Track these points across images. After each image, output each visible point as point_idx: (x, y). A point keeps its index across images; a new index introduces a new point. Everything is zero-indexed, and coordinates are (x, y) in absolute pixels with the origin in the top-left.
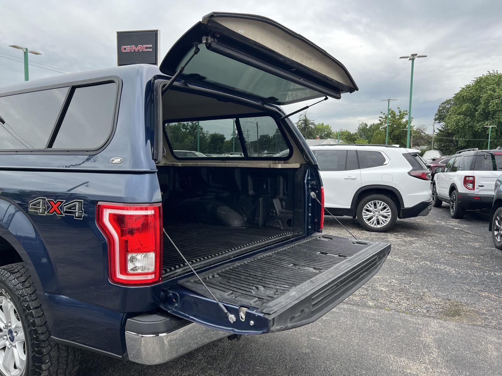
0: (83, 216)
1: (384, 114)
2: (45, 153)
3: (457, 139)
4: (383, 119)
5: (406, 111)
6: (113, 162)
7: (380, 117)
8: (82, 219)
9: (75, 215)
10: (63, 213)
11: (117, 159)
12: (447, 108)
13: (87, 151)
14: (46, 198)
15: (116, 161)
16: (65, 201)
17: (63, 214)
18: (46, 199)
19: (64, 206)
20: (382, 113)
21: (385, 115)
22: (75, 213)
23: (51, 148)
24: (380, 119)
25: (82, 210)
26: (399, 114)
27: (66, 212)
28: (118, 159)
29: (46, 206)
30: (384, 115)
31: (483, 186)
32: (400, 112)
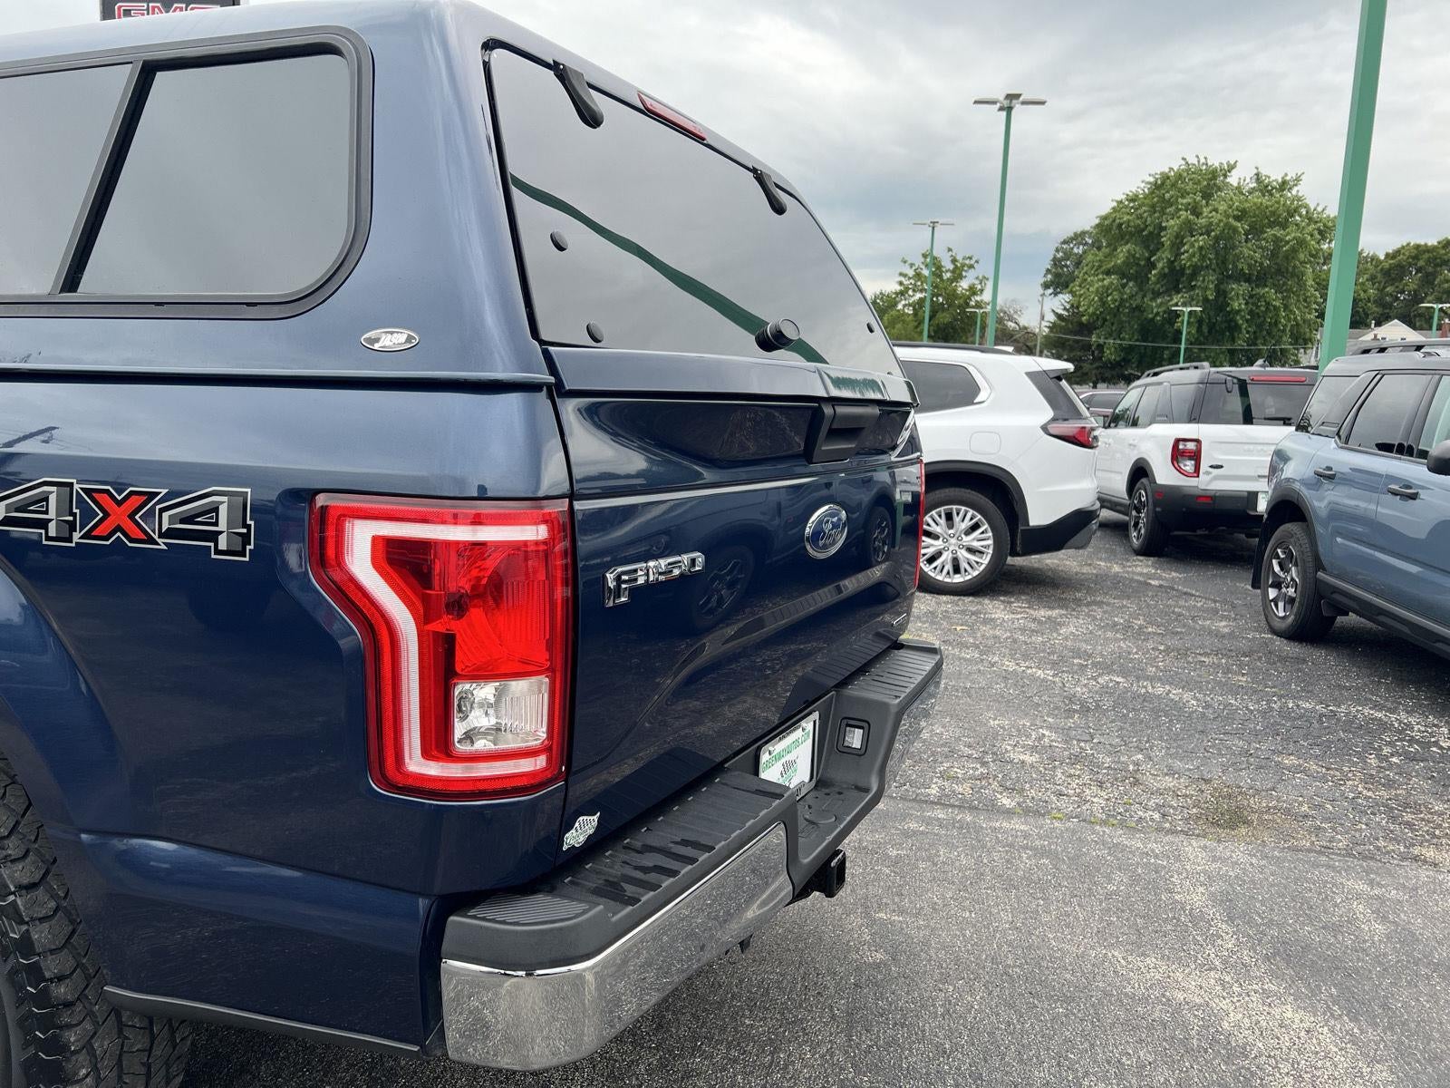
0: (252, 547)
1: (912, 265)
2: (53, 310)
3: (1101, 341)
4: (910, 278)
5: (970, 258)
6: (376, 346)
7: (901, 274)
8: (247, 559)
9: (212, 544)
10: (156, 537)
11: (392, 333)
12: (1076, 254)
13: (248, 304)
14: (75, 481)
15: (387, 343)
16: (164, 491)
17: (160, 541)
18: (76, 487)
19: (162, 511)
20: (905, 262)
21: (914, 268)
22: (214, 536)
23: (75, 291)
24: (902, 279)
25: (248, 527)
26: (951, 267)
27: (170, 533)
28: (395, 335)
29: (75, 510)
30: (911, 267)
31: (1222, 467)
32: (954, 261)
